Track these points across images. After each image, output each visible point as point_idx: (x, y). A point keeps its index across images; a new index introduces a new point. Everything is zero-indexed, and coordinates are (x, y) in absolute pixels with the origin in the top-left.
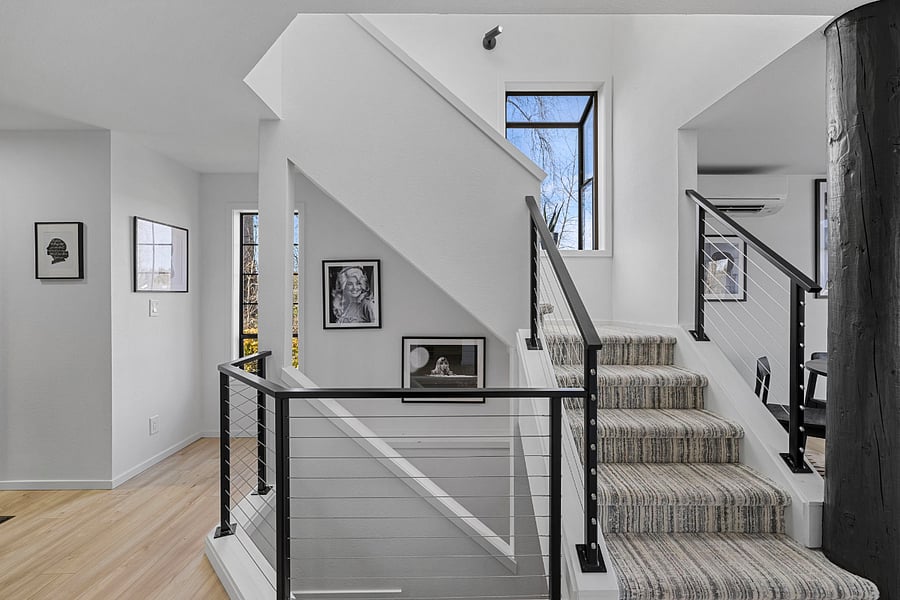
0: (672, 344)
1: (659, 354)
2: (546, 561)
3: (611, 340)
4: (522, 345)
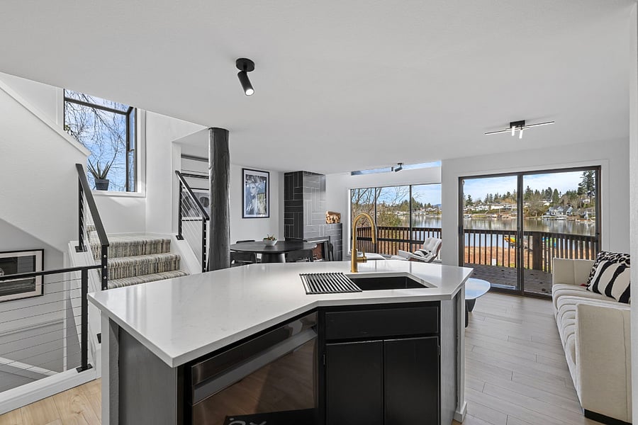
0: (169, 242)
1: (162, 247)
2: (80, 337)
3: (135, 243)
4: (72, 250)
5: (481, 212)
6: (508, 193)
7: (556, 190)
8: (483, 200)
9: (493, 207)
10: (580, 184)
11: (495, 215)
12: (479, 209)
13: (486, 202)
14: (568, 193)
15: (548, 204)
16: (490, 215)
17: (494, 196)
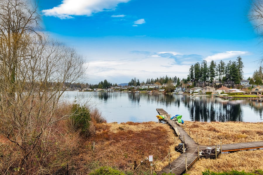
5: (144, 90)
6: (157, 78)
7: (178, 78)
8: (145, 82)
9: (150, 87)
10: (188, 76)
11: (151, 92)
12: (143, 87)
13: (147, 84)
14: (183, 80)
15: (175, 86)
16: (148, 91)
17: (150, 80)
